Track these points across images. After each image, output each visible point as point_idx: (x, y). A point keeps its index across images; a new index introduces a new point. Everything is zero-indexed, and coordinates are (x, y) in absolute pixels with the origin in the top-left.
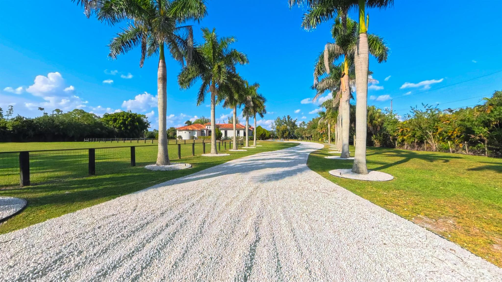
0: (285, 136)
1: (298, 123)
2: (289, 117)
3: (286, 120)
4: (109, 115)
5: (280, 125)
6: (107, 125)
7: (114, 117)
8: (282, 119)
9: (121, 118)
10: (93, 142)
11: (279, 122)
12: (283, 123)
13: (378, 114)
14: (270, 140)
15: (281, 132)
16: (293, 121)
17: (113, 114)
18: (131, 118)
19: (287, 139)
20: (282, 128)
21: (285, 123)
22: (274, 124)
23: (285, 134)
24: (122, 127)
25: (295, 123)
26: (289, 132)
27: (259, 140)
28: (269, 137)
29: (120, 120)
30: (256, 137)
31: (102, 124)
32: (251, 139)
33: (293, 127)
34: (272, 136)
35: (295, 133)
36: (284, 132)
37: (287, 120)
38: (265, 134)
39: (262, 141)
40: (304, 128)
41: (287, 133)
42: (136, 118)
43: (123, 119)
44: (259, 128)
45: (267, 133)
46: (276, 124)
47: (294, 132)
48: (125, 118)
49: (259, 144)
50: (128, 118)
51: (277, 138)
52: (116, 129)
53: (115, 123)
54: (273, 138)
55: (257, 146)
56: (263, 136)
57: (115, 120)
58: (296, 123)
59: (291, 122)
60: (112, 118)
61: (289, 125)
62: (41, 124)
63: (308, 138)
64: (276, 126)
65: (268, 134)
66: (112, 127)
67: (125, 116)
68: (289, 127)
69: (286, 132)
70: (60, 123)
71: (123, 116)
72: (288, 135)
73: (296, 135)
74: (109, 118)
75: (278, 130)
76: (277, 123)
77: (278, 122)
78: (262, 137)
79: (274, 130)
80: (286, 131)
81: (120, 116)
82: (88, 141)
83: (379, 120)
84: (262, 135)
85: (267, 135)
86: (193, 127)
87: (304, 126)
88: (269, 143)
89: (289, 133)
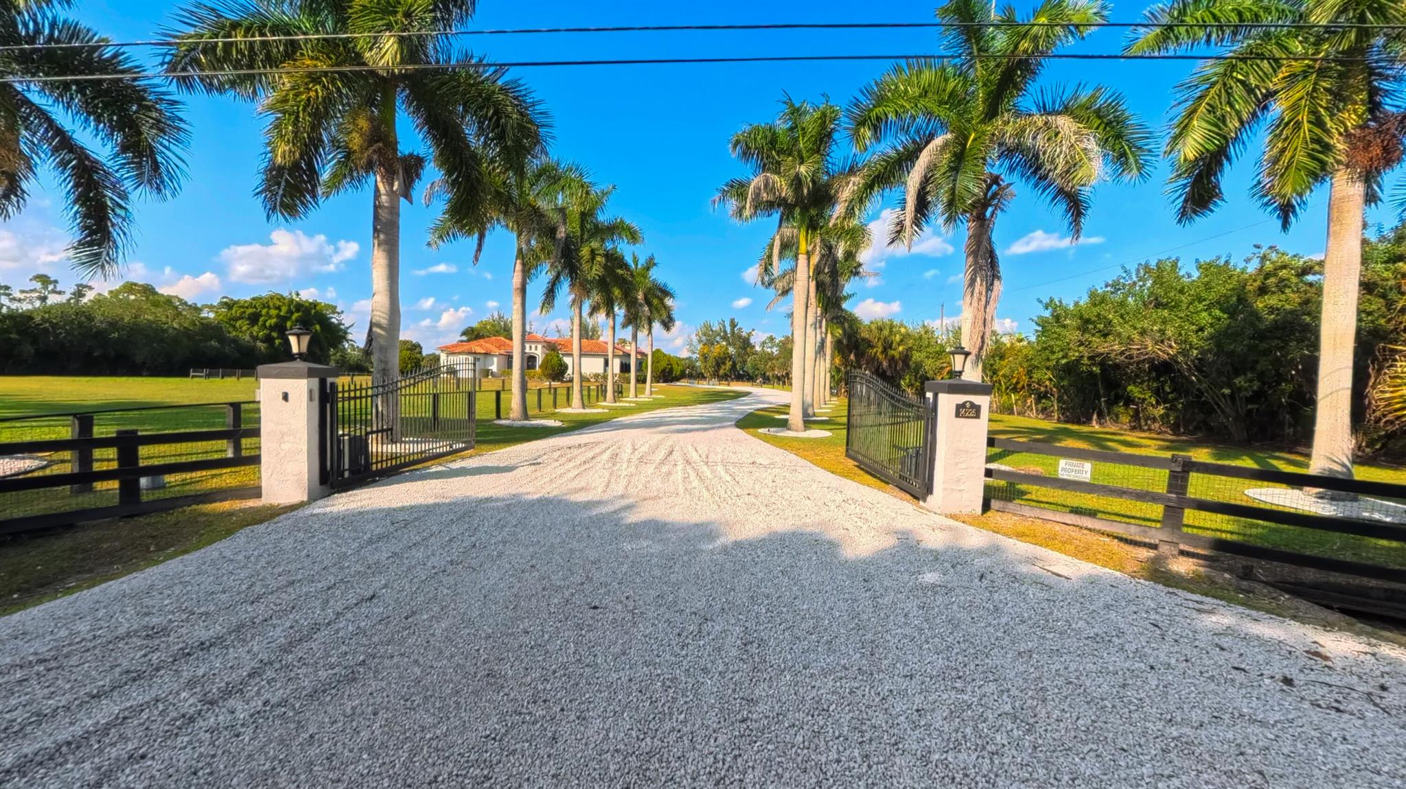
0: (721, 372)
1: (757, 340)
2: (733, 325)
3: (725, 331)
4: (235, 303)
5: (710, 343)
6: (234, 333)
7: (250, 311)
8: (716, 328)
9: (273, 312)
10: (218, 380)
11: (709, 337)
12: (718, 338)
13: (898, 338)
14: (683, 383)
15: (711, 362)
16: (744, 334)
17: (246, 302)
18: (300, 314)
19: (726, 380)
20: (716, 350)
21: (725, 338)
22: (695, 339)
23: (723, 367)
24: (274, 339)
25: (748, 339)
26: (734, 362)
27: (658, 382)
28: (682, 376)
29: (270, 317)
30: (653, 376)
31: (221, 328)
32: (641, 380)
33: (745, 349)
34: (689, 372)
35: (749, 367)
36: (719, 362)
37: (728, 329)
38: (671, 370)
39: (664, 384)
40: (773, 353)
41: (729, 364)
42: (313, 311)
43: (278, 316)
44: (657, 354)
45: (675, 367)
46: (700, 341)
47: (745, 362)
48: (282, 314)
49: (657, 393)
50: (292, 313)
51: (701, 376)
52: (259, 344)
53: (256, 328)
54: (691, 376)
55: (654, 396)
56: (668, 373)
57: (254, 319)
58: (752, 341)
59: (740, 337)
60: (244, 312)
61: (733, 345)
62: (54, 326)
63: (779, 379)
64: (700, 346)
65: (680, 368)
66: (247, 338)
67: (284, 309)
68: (731, 350)
69: (724, 363)
70: (110, 324)
71: (279, 308)
72: (731, 370)
73: (750, 372)
74: (236, 312)
75: (705, 357)
76: (704, 338)
77: (704, 334)
78: (664, 376)
79: (695, 356)
80: (726, 358)
81: (269, 307)
82: (202, 377)
83: (901, 348)
84: (664, 371)
85: (677, 371)
86: (487, 345)
87: (771, 348)
88: (682, 390)
89: (734, 365)
